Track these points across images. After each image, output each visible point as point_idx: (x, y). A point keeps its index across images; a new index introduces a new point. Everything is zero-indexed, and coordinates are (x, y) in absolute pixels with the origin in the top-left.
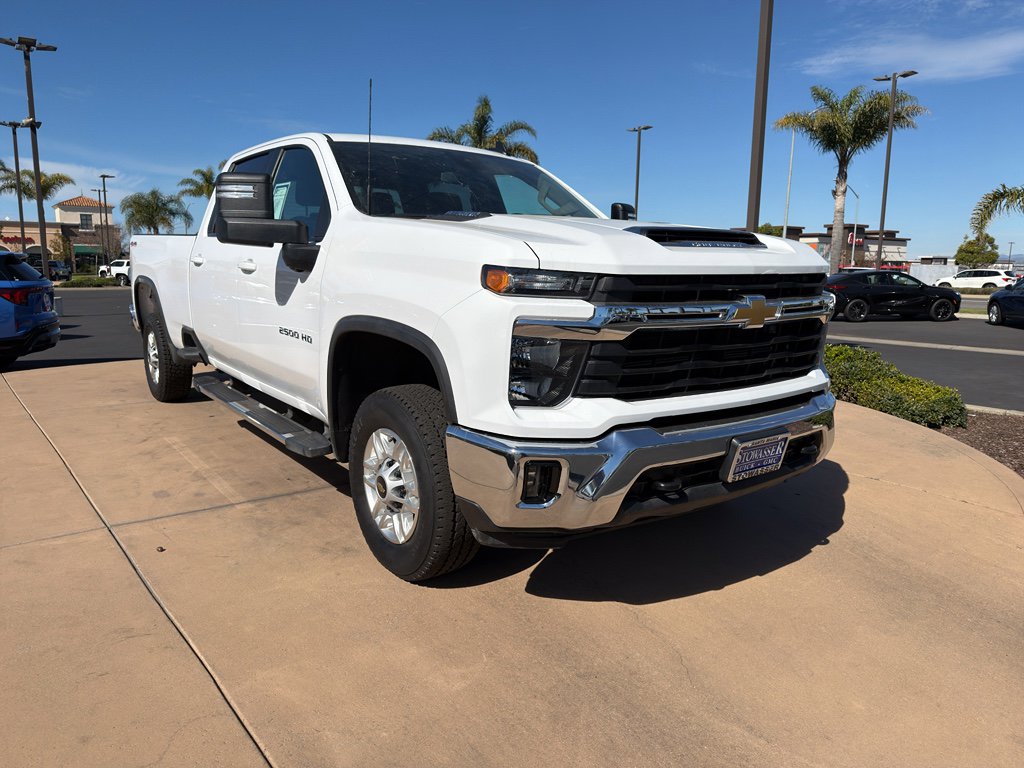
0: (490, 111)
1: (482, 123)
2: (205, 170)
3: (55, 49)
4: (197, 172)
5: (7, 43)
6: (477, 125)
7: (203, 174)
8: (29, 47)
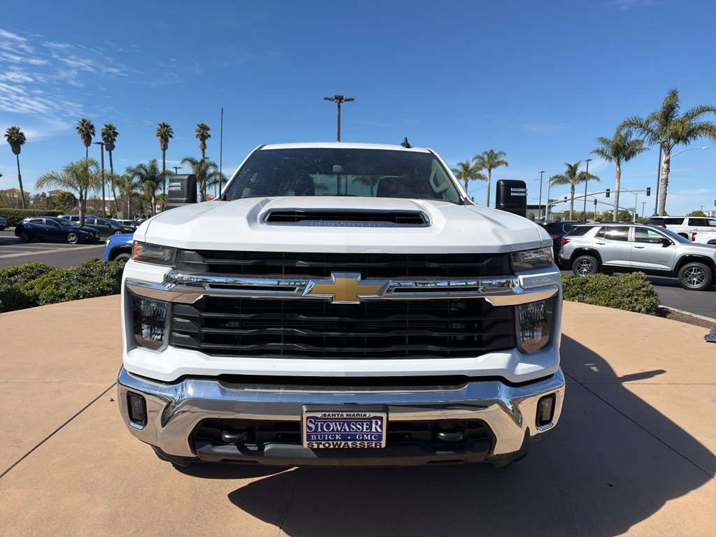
0: (677, 100)
1: (669, 111)
2: (464, 162)
3: (353, 100)
4: (460, 164)
5: (330, 100)
6: (664, 112)
7: (463, 165)
8: (340, 101)
